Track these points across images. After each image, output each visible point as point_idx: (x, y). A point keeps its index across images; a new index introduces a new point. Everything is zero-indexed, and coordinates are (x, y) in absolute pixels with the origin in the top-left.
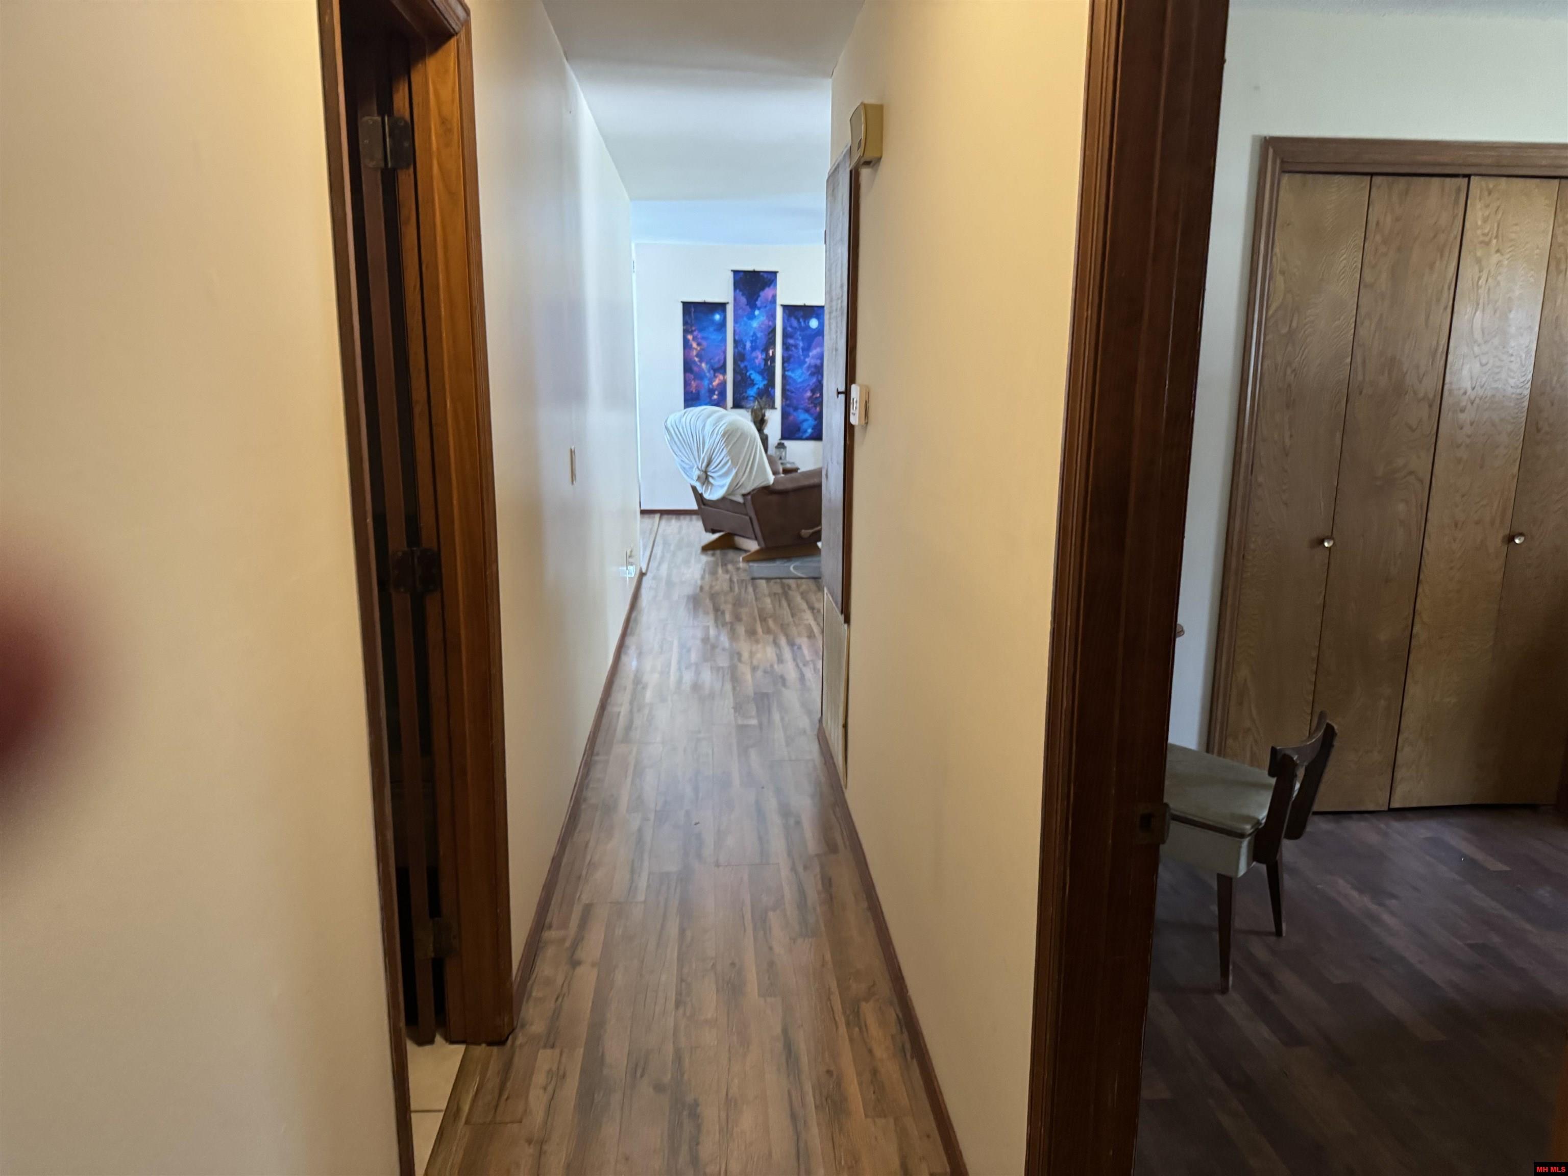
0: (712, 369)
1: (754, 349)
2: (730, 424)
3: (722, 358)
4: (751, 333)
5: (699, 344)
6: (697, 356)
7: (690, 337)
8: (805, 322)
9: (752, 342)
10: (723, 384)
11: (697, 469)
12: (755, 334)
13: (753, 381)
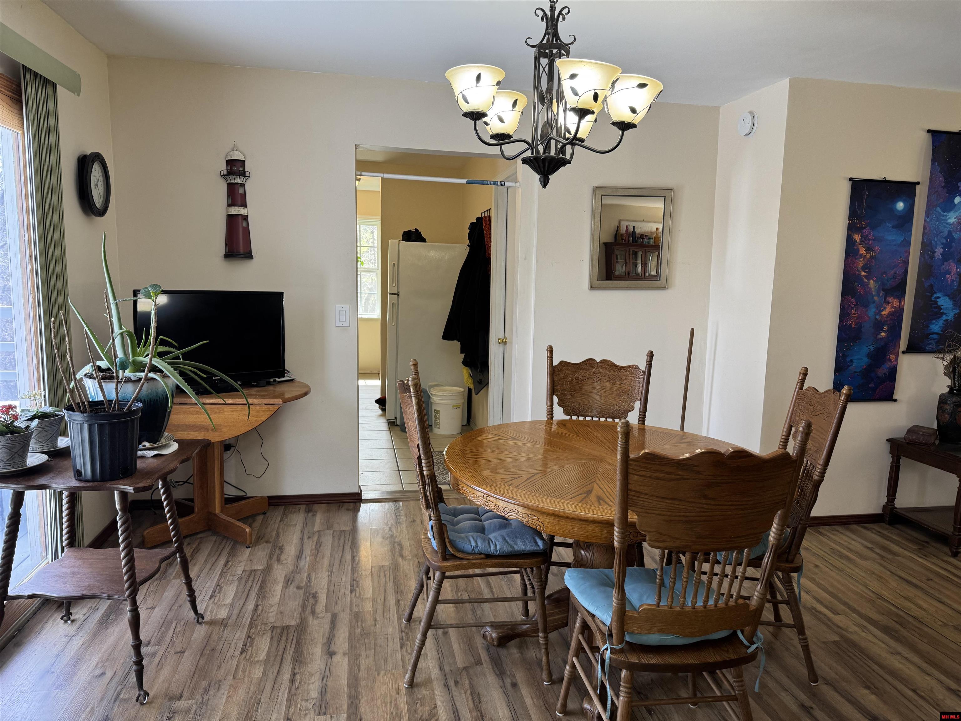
0: (883, 290)
1: (945, 257)
3: (900, 271)
4: (946, 233)
5: (869, 250)
6: (864, 269)
7: (857, 237)
9: (945, 246)
10: (898, 314)
12: (950, 233)
13: (939, 308)
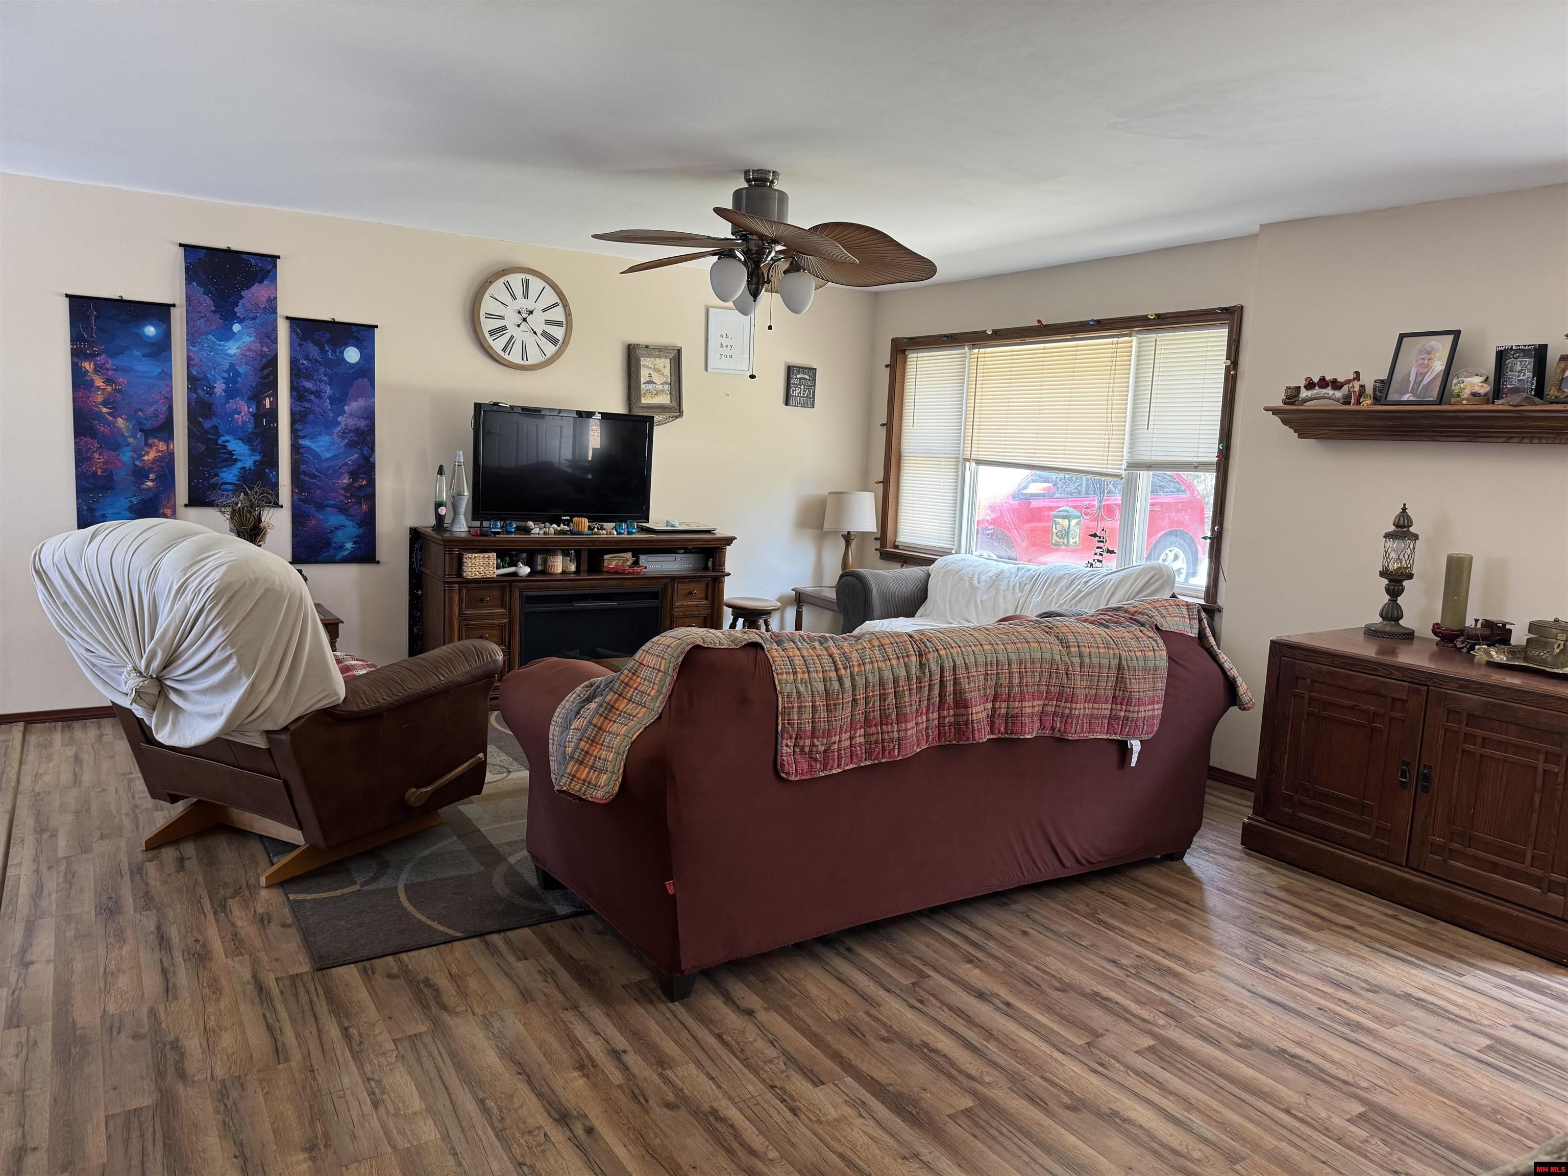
0: (141, 430)
1: (231, 394)
2: (234, 567)
3: (164, 408)
4: (227, 366)
5: (108, 381)
6: (105, 403)
7: (88, 366)
8: (334, 352)
9: (227, 381)
10: (168, 461)
11: (133, 674)
12: (232, 367)
13: (230, 453)
